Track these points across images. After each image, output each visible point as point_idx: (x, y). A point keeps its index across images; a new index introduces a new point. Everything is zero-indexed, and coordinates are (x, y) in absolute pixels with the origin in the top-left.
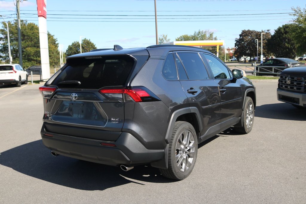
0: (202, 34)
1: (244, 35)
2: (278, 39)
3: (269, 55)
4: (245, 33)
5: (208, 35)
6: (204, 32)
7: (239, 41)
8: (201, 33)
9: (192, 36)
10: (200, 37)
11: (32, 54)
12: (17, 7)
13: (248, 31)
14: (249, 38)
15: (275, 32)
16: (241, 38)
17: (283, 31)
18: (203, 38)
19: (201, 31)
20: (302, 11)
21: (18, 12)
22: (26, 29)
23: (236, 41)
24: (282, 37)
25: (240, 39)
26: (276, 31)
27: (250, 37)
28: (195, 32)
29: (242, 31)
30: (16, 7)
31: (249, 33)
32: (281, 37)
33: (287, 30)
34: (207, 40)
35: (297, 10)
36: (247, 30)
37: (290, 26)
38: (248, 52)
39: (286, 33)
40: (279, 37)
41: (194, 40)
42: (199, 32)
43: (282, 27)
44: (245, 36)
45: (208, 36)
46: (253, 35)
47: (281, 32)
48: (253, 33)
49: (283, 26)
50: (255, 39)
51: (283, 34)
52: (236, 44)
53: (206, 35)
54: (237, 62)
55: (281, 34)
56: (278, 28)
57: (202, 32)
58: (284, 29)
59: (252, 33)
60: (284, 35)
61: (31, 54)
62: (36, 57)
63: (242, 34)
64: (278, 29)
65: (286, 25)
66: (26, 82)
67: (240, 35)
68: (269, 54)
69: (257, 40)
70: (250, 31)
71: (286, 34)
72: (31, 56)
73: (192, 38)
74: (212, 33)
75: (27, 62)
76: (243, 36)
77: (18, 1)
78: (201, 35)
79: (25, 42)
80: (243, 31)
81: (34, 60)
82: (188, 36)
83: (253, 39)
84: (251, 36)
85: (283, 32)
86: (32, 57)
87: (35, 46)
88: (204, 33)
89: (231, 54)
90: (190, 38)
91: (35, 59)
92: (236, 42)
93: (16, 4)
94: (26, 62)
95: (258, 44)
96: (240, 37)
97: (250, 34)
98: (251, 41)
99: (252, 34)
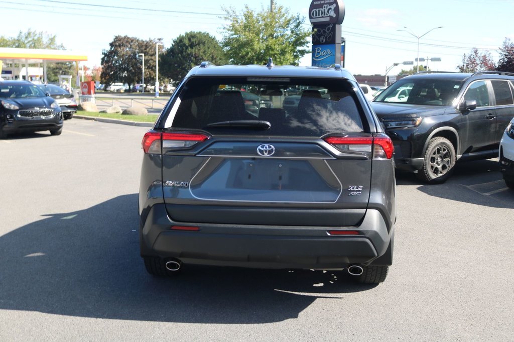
0: (34, 36)
1: (117, 44)
2: (180, 55)
3: (162, 82)
4: (120, 40)
5: (45, 40)
6: (37, 33)
7: (109, 54)
8: (32, 35)
9: (14, 40)
10: (31, 43)
13: (125, 37)
14: (127, 51)
15: (173, 44)
16: (113, 49)
17: (186, 42)
18: (36, 44)
19: (32, 31)
20: (238, 14)
23: (103, 54)
24: (186, 52)
25: (111, 52)
26: (174, 42)
27: (127, 49)
28: (20, 33)
29: (114, 37)
31: (127, 42)
32: (184, 53)
33: (193, 40)
34: (44, 48)
35: (230, 11)
36: (123, 36)
37: (198, 36)
38: (125, 76)
39: (192, 45)
40: (181, 52)
41: (18, 47)
42: (29, 34)
43: (184, 35)
44: (120, 46)
45: (46, 43)
46: (133, 47)
47: (185, 45)
48: (134, 41)
49: (187, 34)
50: (138, 53)
51: (187, 48)
52: (103, 59)
53: (42, 39)
54: (103, 91)
55: (184, 48)
56: (178, 37)
57: (33, 33)
58: (190, 40)
59: (132, 41)
60: (189, 49)
63: (115, 42)
64: (178, 39)
65: (191, 32)
67: (111, 45)
68: (162, 80)
69: (141, 56)
70: (129, 38)
71: (192, 48)
73: (14, 43)
74: (52, 37)
76: (116, 46)
78: (33, 39)
80: (116, 37)
82: (5, 38)
83: (135, 52)
84: (130, 48)
85: (187, 45)
88: (39, 34)
89: (89, 77)
90: (9, 43)
92: (104, 56)
95: (145, 62)
96: (111, 48)
97: (129, 44)
98: (130, 56)
99: (132, 44)
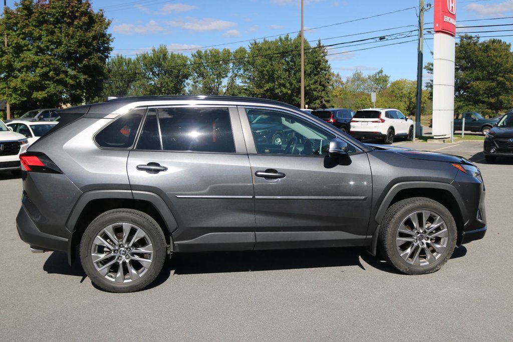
11: (481, 92)
12: (420, 19)
21: (420, 27)
22: (476, 51)
30: (418, 19)
61: (479, 91)
62: (489, 98)
66: (408, 137)
72: (479, 96)
75: (473, 105)
77: (422, 10)
79: (472, 73)
81: (483, 102)
86: (481, 97)
87: (489, 79)
91: (486, 100)
93: (418, 15)
94: (470, 104)
